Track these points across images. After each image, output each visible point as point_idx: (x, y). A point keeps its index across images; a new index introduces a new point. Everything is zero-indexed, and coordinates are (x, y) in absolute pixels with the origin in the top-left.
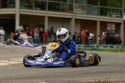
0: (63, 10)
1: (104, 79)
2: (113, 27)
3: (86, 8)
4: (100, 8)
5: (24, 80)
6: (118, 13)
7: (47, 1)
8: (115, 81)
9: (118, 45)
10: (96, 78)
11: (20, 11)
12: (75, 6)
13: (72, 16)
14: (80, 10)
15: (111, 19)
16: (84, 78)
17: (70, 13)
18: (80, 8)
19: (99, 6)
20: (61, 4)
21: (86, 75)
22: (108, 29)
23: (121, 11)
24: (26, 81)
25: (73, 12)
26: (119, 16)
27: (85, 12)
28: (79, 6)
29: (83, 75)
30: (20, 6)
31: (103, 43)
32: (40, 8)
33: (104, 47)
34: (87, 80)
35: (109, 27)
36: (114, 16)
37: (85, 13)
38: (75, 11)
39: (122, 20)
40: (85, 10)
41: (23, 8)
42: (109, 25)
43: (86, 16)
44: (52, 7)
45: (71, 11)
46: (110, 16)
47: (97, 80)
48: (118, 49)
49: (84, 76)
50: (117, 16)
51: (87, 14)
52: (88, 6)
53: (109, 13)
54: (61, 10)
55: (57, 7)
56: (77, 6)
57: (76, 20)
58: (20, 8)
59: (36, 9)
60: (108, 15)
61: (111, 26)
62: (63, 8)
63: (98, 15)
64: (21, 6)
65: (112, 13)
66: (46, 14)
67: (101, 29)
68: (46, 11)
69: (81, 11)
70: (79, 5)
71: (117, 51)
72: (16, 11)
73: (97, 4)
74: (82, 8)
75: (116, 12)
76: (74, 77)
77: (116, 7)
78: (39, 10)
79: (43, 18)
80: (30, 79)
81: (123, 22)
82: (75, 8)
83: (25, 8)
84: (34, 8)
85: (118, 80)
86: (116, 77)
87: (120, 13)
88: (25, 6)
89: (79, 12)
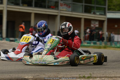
0: (49, 7)
1: (88, 75)
2: (97, 24)
3: (71, 5)
4: (85, 5)
5: (11, 74)
6: (101, 11)
8: (99, 77)
9: (101, 42)
10: (80, 73)
11: (8, 7)
12: (61, 4)
13: (58, 13)
14: (65, 7)
15: (95, 17)
16: (69, 73)
17: (56, 10)
18: (66, 6)
19: (84, 4)
20: (47, 2)
21: (70, 70)
22: (92, 26)
23: (105, 9)
24: (13, 75)
25: (58, 9)
26: (103, 13)
27: (70, 9)
28: (64, 4)
29: (67, 70)
30: (8, 2)
31: (87, 40)
32: (26, 5)
33: (88, 43)
34: (71, 75)
35: (93, 24)
36: (98, 13)
37: (70, 11)
38: (61, 8)
39: (105, 18)
40: (70, 7)
41: (11, 4)
42: (92, 22)
43: (71, 13)
44: (39, 4)
45: (57, 8)
46: (94, 13)
47: (81, 76)
48: (101, 46)
49: (69, 71)
50: (101, 13)
51: (72, 11)
52: (73, 4)
53: (93, 11)
54: (47, 7)
55: (43, 4)
56: (63, 4)
57: (61, 17)
58: (8, 4)
59: (23, 6)
60: (92, 13)
61: (95, 23)
62: (50, 5)
63: (82, 12)
65: (96, 11)
66: (33, 10)
67: (85, 26)
68: (33, 8)
69: (66, 9)
70: (64, 2)
71: (100, 48)
72: (3, 7)
73: (82, 2)
74: (67, 5)
75: (100, 9)
76: (59, 72)
77: (100, 5)
78: (26, 7)
79: (29, 14)
80: (16, 73)
81: (106, 19)
82: (61, 6)
83: (13, 4)
84: (21, 5)
85: (102, 76)
86: (100, 73)
87: (103, 11)
88: (12, 3)
89: (65, 9)
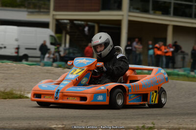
7: (173, 2)
11: (129, 16)
20: (194, 7)
30: (130, 8)
32: (160, 13)
41: (135, 11)
44: (181, 11)
54: (193, 16)
55: (187, 11)
58: (130, 11)
59: (154, 14)
64: (132, 7)
66: (171, 21)
68: (170, 17)
72: (123, 15)
78: (159, 15)
79: (165, 27)
83: (138, 11)
84: (151, 12)
88: (137, 9)
